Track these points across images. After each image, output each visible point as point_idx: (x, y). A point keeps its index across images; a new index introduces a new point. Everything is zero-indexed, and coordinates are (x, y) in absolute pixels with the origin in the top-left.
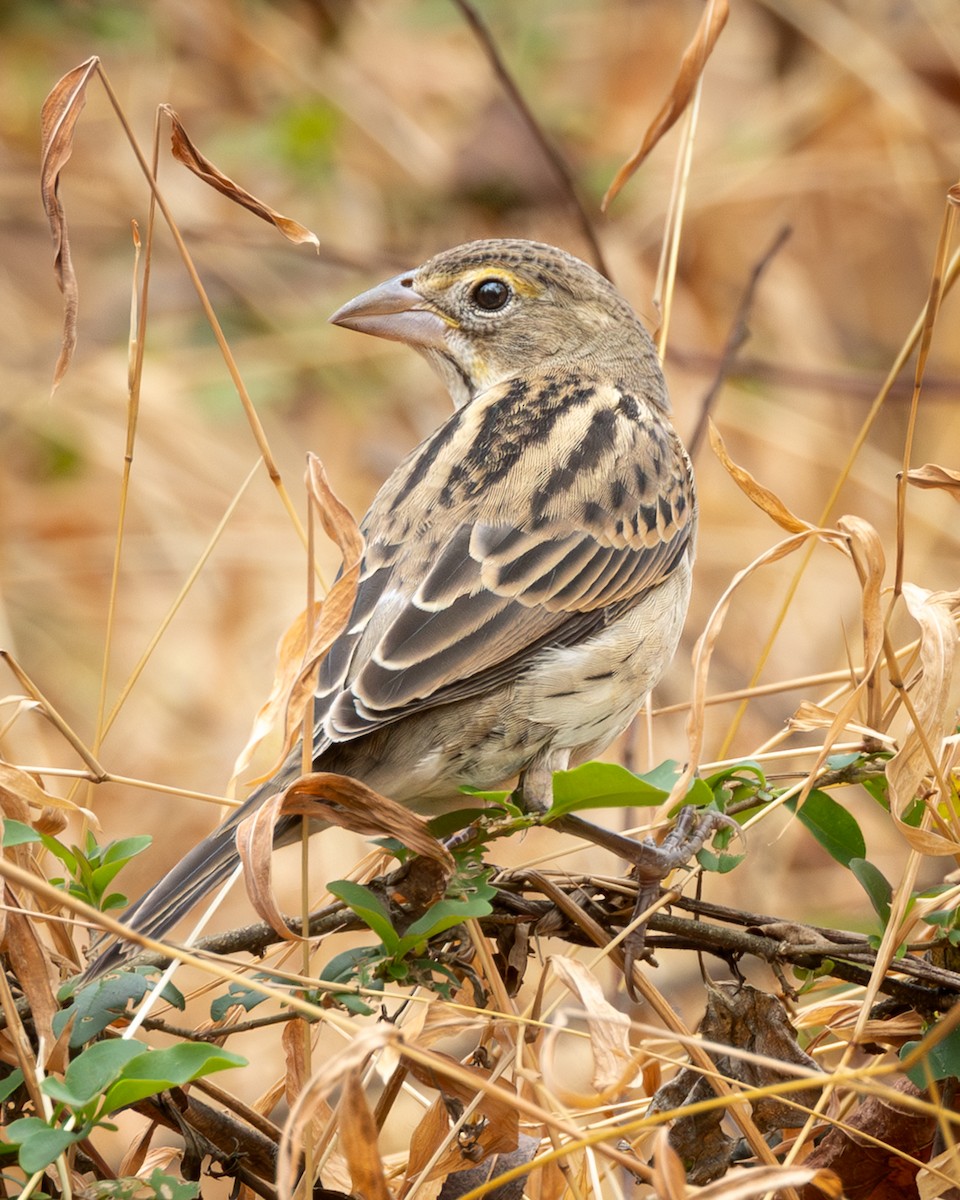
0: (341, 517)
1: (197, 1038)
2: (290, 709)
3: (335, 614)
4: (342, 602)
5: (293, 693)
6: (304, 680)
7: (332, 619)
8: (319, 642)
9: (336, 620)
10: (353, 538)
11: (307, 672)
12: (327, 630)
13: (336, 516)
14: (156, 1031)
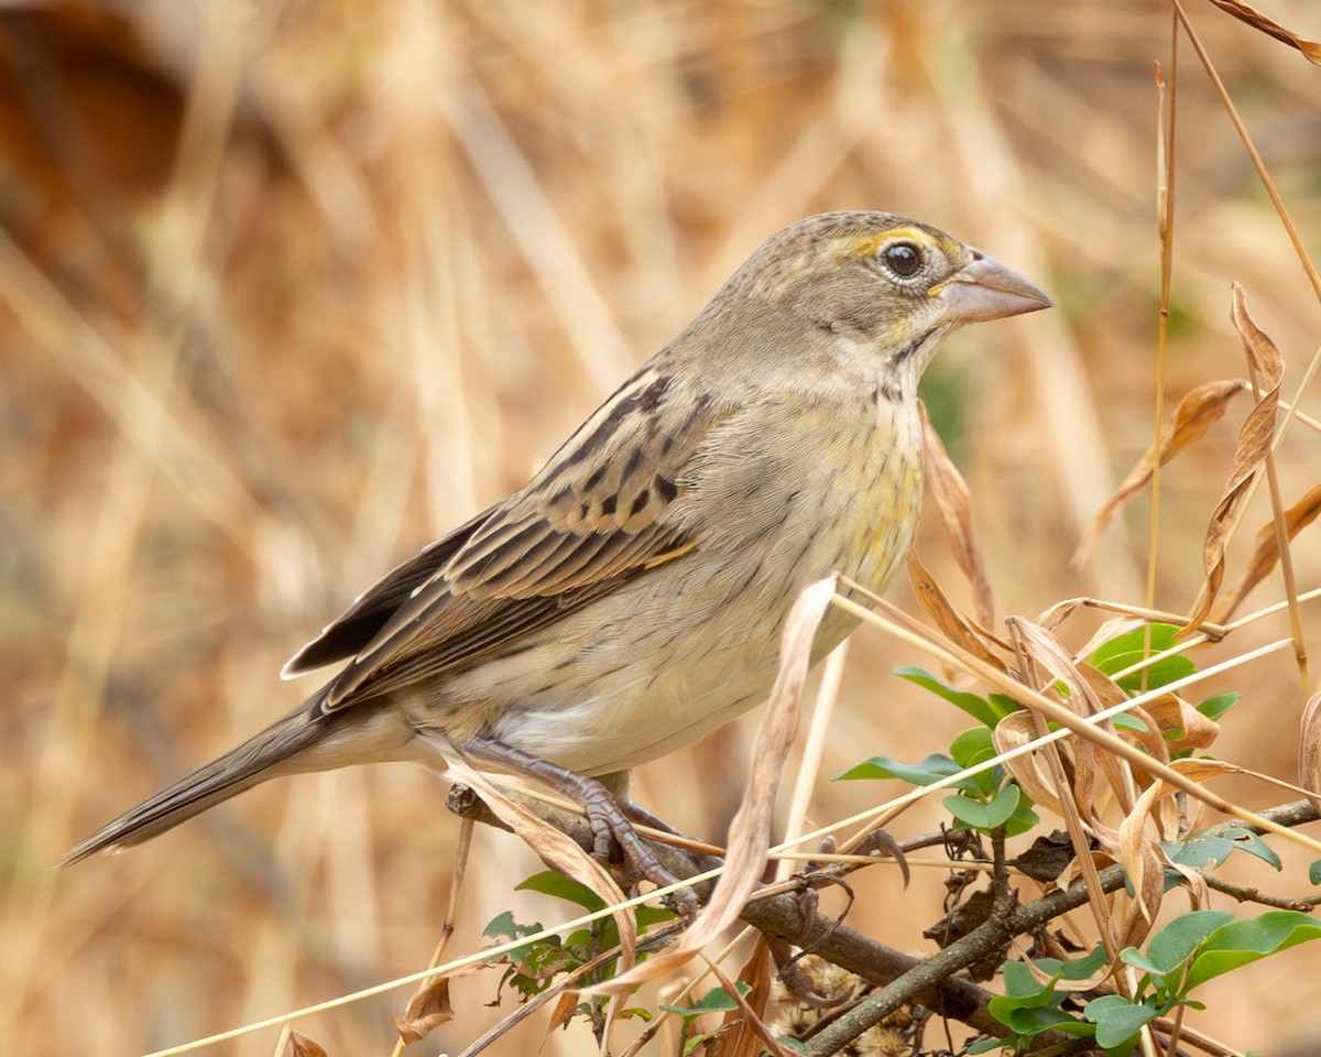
0: (1262, 345)
1: (1294, 907)
2: (1208, 551)
3: (1250, 447)
4: (1258, 432)
5: (1209, 534)
6: (1221, 518)
7: (1247, 453)
8: (1235, 476)
9: (1252, 453)
10: (1274, 365)
11: (1222, 509)
12: (1242, 464)
13: (1256, 344)
14: (1249, 902)
